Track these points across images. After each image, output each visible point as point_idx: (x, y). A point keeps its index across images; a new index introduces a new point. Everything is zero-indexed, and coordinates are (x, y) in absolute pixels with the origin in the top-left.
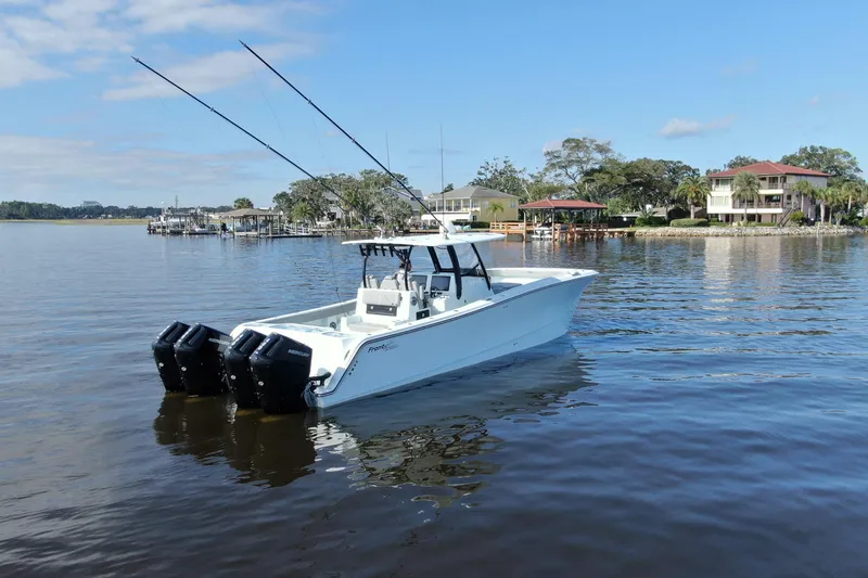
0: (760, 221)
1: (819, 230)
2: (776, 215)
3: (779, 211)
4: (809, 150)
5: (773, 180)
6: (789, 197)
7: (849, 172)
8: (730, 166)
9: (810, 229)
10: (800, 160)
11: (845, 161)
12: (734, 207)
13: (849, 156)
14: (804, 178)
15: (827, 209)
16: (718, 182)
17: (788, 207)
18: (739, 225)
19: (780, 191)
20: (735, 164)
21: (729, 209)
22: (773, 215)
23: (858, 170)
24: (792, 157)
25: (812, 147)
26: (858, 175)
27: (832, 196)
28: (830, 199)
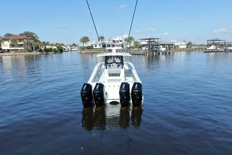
0: (18, 51)
1: (34, 53)
2: (22, 49)
3: (23, 48)
4: (26, 32)
5: (20, 40)
6: (25, 44)
7: (36, 38)
8: (5, 36)
9: (32, 53)
10: (24, 35)
11: (35, 36)
12: (10, 47)
13: (36, 34)
14: (28, 40)
15: (35, 48)
16: (4, 40)
17: (25, 47)
18: (13, 52)
19: (23, 43)
20: (7, 35)
21: (8, 48)
22: (21, 49)
23: (38, 38)
24: (22, 34)
25: (27, 32)
26: (38, 39)
27: (36, 44)
28: (35, 45)
